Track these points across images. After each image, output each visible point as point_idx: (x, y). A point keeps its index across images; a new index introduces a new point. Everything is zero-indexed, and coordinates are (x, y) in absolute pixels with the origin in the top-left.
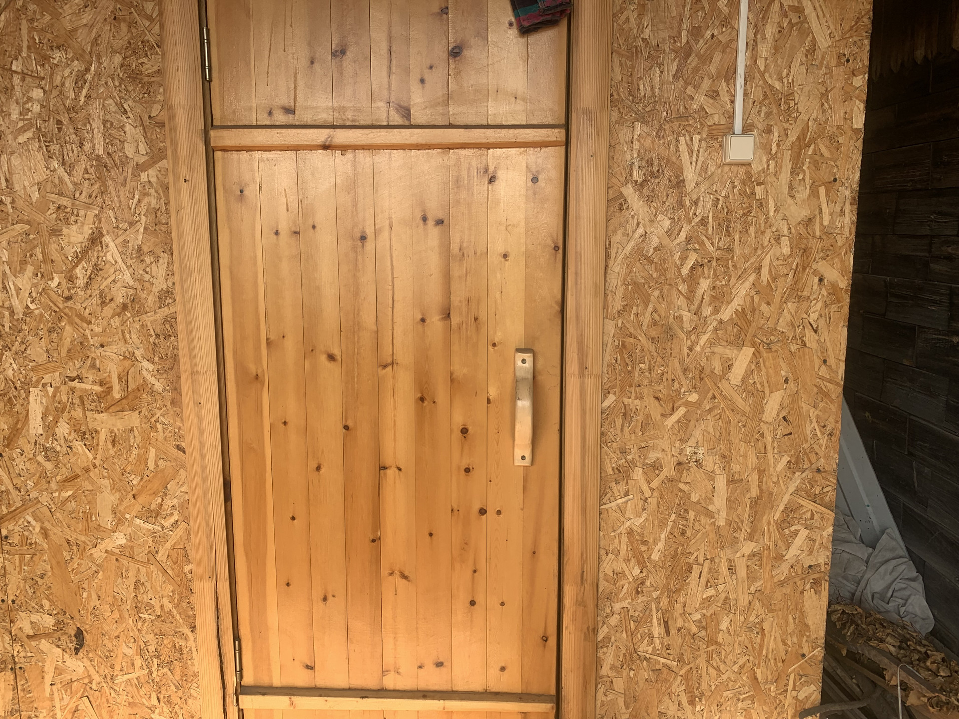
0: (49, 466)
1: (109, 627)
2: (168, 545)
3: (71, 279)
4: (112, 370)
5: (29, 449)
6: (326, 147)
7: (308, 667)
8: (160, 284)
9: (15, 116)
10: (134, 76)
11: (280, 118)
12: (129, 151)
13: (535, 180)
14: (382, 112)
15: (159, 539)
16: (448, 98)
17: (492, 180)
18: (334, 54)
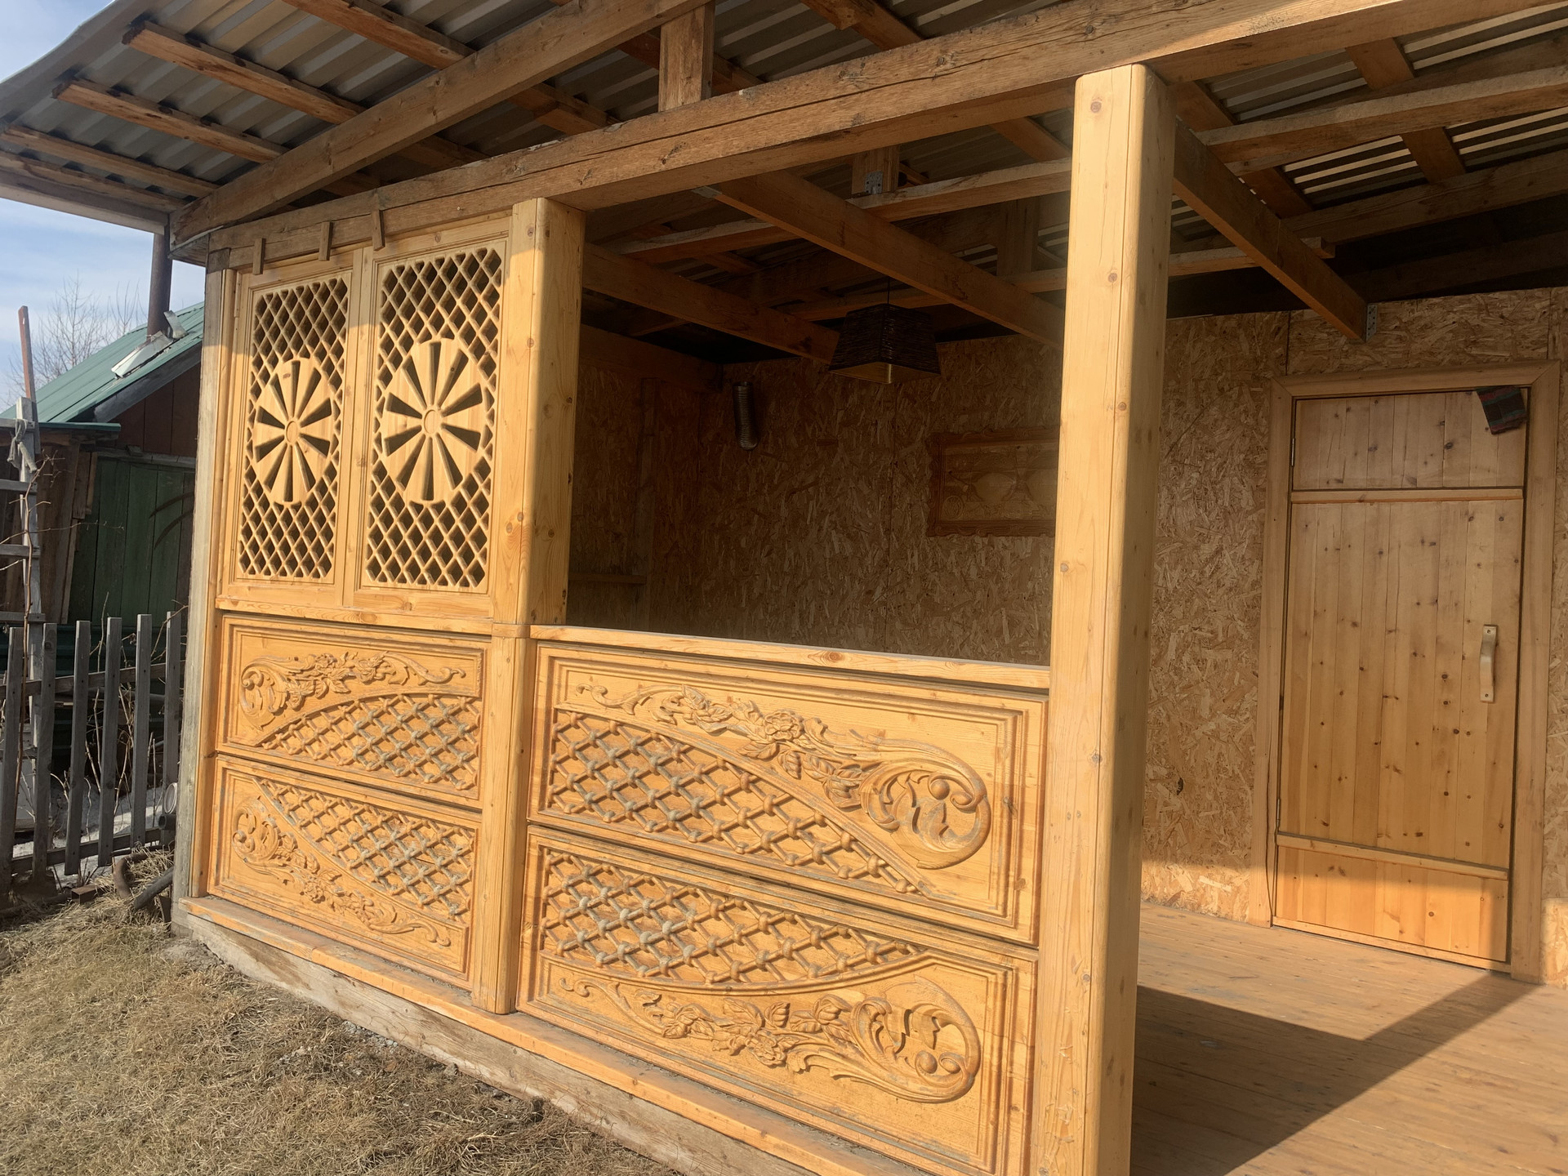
0: (1176, 678)
1: (1199, 780)
2: (1241, 733)
3: (1202, 573)
4: (1219, 625)
5: (1166, 668)
6: (1360, 501)
7: (1325, 824)
8: (1253, 577)
9: (1183, 486)
10: (1250, 464)
11: (1334, 485)
12: (1243, 504)
13: (1501, 519)
14: (1398, 481)
15: (1236, 729)
16: (1442, 472)
17: (1471, 519)
18: (1369, 450)
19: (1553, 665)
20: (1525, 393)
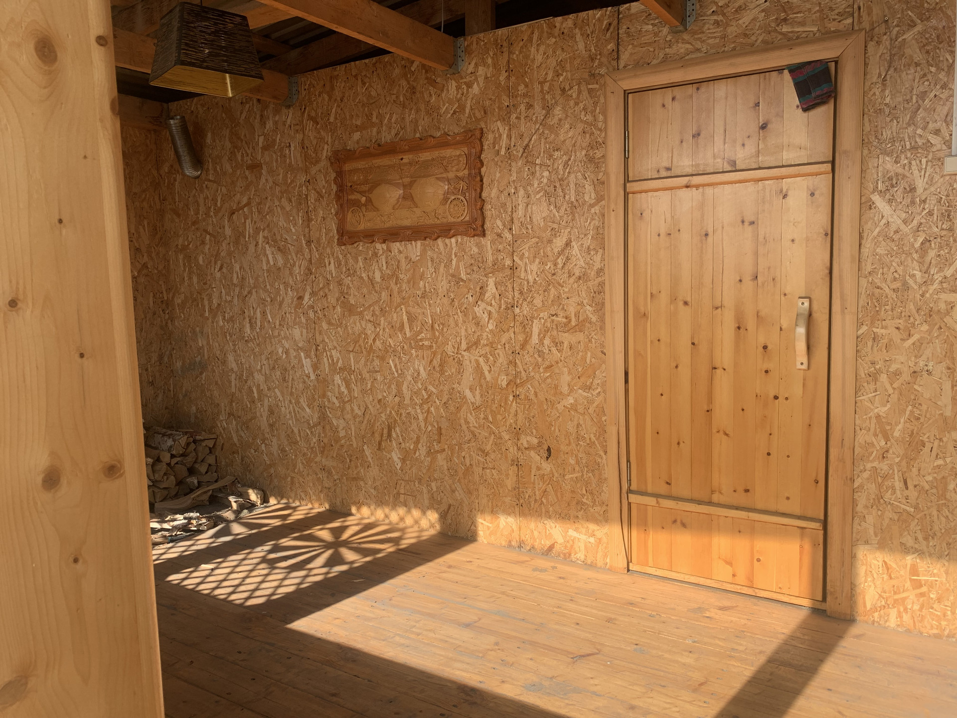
0: (540, 360)
1: (563, 448)
2: (595, 405)
3: (555, 265)
4: (572, 310)
5: (531, 350)
6: (687, 187)
7: (667, 483)
8: (597, 265)
9: (536, 185)
10: (591, 160)
11: (664, 173)
12: (587, 198)
13: (812, 194)
14: (720, 164)
15: (590, 402)
16: (758, 152)
17: (785, 197)
18: (694, 136)
19: (860, 332)
20: (832, 65)
